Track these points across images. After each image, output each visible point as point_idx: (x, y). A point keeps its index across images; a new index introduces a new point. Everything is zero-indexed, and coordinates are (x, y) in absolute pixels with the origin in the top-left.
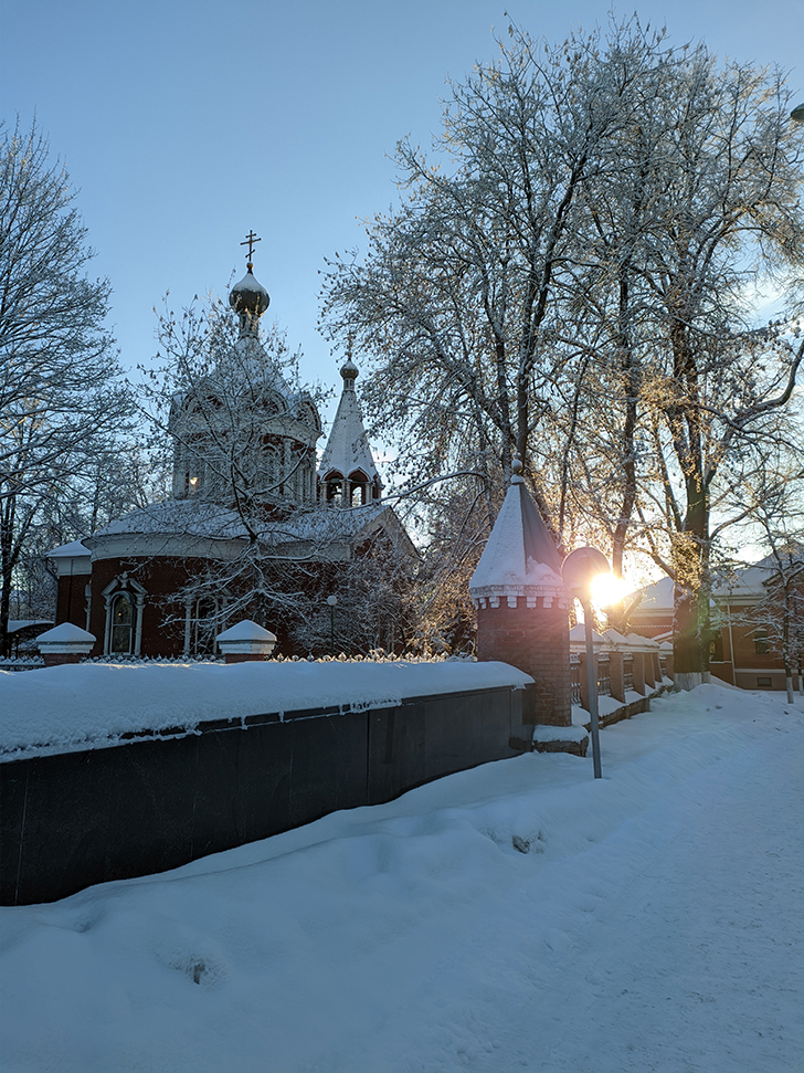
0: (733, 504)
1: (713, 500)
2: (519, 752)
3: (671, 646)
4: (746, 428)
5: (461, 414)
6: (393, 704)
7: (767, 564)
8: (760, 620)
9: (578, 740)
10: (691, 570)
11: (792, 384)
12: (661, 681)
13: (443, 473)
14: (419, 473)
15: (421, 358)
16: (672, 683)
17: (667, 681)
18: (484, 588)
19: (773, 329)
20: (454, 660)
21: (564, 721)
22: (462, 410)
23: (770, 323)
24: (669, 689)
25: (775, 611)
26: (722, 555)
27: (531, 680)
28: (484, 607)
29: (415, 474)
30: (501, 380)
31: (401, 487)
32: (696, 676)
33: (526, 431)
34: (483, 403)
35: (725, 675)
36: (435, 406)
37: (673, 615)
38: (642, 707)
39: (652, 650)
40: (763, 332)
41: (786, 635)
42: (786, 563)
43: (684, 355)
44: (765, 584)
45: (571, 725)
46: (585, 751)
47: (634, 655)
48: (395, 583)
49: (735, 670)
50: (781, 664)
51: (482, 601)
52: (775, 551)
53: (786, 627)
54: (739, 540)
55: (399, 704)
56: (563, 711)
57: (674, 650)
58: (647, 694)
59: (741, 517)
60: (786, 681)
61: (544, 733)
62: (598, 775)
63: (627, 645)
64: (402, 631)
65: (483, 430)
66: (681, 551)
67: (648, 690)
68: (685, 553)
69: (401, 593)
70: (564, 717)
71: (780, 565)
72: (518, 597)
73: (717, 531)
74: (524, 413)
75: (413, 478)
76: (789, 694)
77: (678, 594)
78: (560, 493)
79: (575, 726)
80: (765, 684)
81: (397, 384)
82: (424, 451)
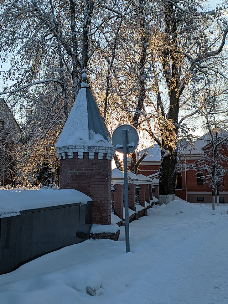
0: (191, 106)
1: (181, 103)
2: (82, 239)
3: (158, 181)
4: (202, 65)
5: (49, 46)
6: (15, 214)
7: (206, 138)
8: (201, 167)
9: (115, 232)
10: (172, 140)
11: (223, 43)
12: (152, 199)
13: (36, 80)
14: (22, 80)
15: (24, 10)
16: (158, 200)
17: (155, 199)
18: (64, 147)
19: (218, 12)
20: (46, 188)
21: (107, 222)
22: (49, 43)
23: (217, 8)
24: (156, 203)
25: (209, 163)
26: (187, 132)
27: (90, 199)
28: (64, 158)
29: (20, 80)
30: (73, 27)
31: (11, 87)
32: (170, 196)
33: (86, 59)
34: (61, 40)
35: (182, 196)
36: (33, 40)
37: (160, 164)
38: (143, 213)
39: (148, 183)
40: (213, 13)
41: (213, 175)
42: (215, 138)
43: (173, 22)
44: (203, 149)
45: (111, 224)
46: (118, 238)
47: (141, 185)
48: (7, 144)
49: (187, 193)
50: (211, 190)
51: (63, 154)
52: (210, 131)
53: (214, 171)
54: (194, 125)
55: (18, 214)
56: (107, 216)
57: (160, 183)
58: (146, 206)
59: (195, 113)
60: (212, 198)
61: (97, 229)
62: (128, 250)
63: (137, 180)
64: (10, 173)
65: (61, 56)
66: (167, 130)
67: (147, 204)
68: (169, 131)
69: (10, 150)
70: (107, 220)
71: (213, 139)
72: (84, 153)
73: (183, 120)
74: (86, 48)
75: (18, 82)
76: (213, 205)
77: (163, 153)
78: (105, 95)
79: (113, 224)
80: (201, 200)
81: (9, 25)
82: (26, 66)
